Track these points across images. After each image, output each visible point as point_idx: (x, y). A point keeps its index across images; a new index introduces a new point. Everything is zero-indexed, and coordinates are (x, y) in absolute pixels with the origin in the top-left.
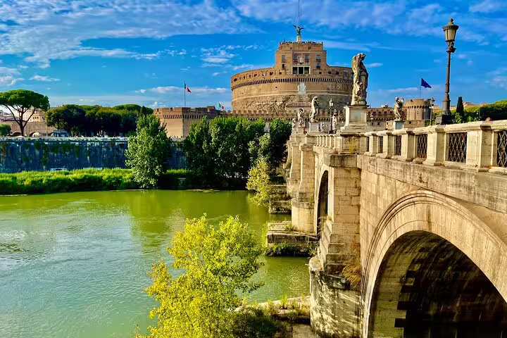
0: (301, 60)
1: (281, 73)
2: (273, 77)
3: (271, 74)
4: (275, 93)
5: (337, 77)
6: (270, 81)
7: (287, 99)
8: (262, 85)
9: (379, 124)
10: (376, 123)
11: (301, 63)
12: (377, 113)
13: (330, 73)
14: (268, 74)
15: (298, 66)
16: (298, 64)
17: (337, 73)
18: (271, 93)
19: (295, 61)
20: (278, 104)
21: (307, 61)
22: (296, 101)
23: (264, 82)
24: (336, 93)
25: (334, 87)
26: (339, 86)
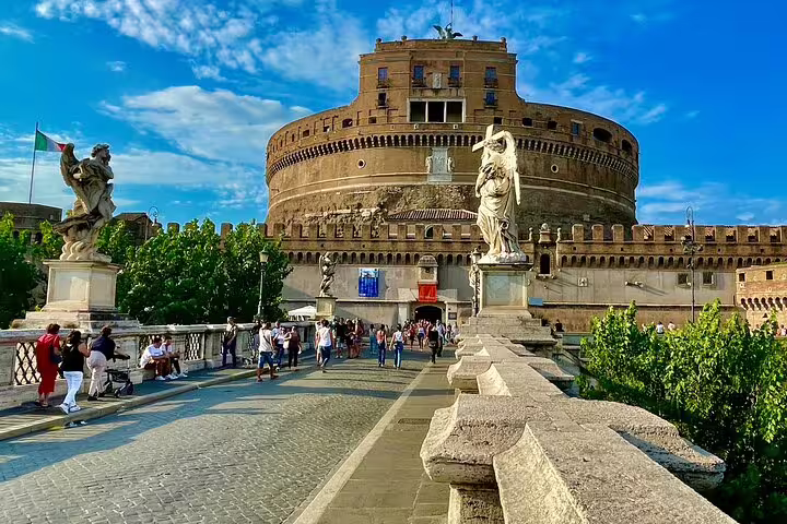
0: (436, 79)
1: (373, 121)
2: (352, 134)
3: (347, 123)
4: (357, 182)
5: (549, 136)
6: (343, 147)
7: (392, 198)
8: (321, 159)
9: (707, 280)
10: (699, 275)
11: (436, 91)
12: (700, 240)
13: (527, 122)
14: (339, 125)
15: (428, 97)
16: (429, 93)
17: (552, 125)
18: (346, 182)
19: (419, 83)
20: (365, 213)
21: (454, 82)
22: (420, 204)
23: (328, 150)
24: (550, 183)
25: (541, 164)
26: (559, 164)
